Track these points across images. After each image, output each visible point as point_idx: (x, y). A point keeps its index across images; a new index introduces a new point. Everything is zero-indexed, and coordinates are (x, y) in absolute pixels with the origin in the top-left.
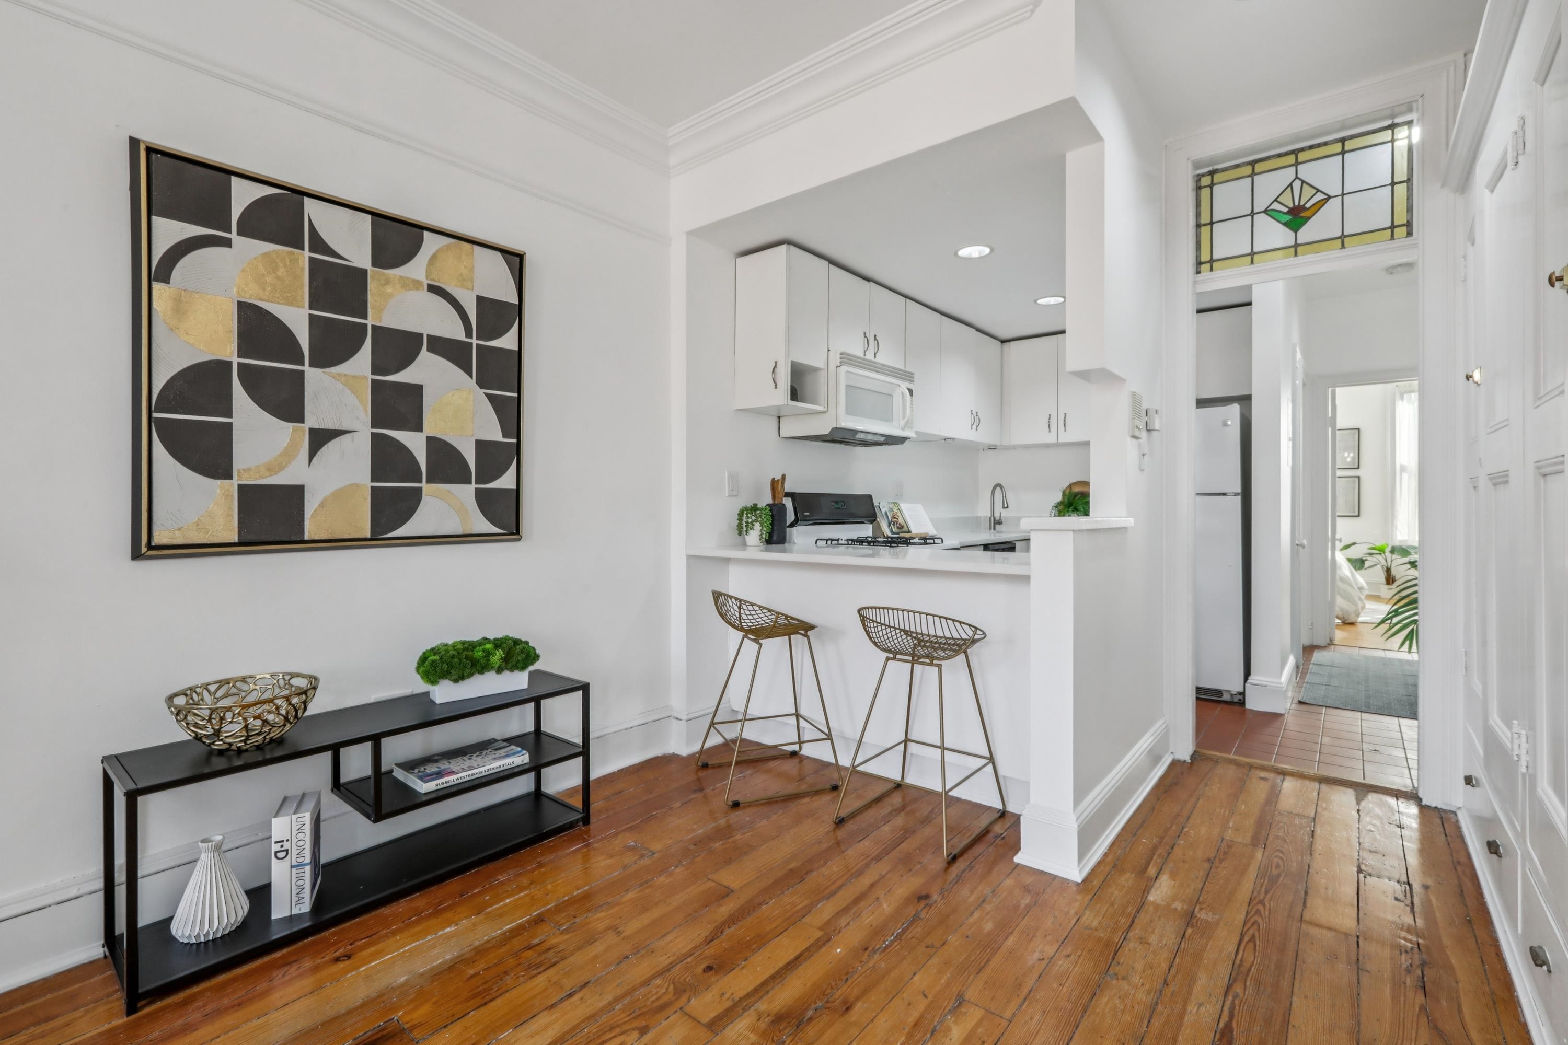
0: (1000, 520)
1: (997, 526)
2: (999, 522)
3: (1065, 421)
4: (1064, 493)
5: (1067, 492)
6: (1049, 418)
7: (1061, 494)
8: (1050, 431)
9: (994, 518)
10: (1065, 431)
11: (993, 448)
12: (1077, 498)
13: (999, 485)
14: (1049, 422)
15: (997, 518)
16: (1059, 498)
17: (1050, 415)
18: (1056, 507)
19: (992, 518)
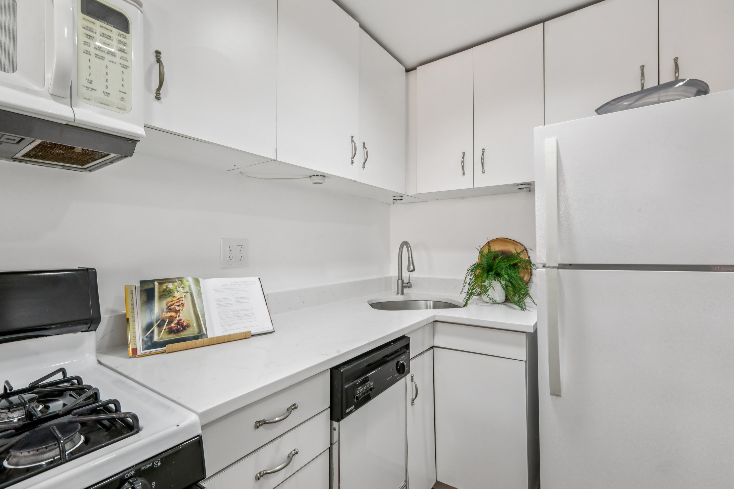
0: (409, 282)
1: (405, 290)
2: (409, 286)
3: (482, 159)
4: (481, 252)
5: (486, 251)
6: (463, 157)
7: (478, 253)
8: (464, 174)
9: (402, 281)
10: (483, 172)
11: (398, 198)
12: (498, 259)
13: (405, 243)
14: (463, 162)
15: (406, 281)
16: (475, 259)
17: (464, 153)
18: (472, 271)
19: (400, 281)
